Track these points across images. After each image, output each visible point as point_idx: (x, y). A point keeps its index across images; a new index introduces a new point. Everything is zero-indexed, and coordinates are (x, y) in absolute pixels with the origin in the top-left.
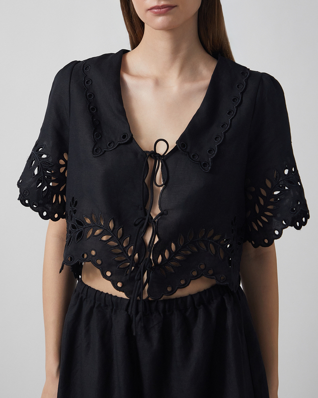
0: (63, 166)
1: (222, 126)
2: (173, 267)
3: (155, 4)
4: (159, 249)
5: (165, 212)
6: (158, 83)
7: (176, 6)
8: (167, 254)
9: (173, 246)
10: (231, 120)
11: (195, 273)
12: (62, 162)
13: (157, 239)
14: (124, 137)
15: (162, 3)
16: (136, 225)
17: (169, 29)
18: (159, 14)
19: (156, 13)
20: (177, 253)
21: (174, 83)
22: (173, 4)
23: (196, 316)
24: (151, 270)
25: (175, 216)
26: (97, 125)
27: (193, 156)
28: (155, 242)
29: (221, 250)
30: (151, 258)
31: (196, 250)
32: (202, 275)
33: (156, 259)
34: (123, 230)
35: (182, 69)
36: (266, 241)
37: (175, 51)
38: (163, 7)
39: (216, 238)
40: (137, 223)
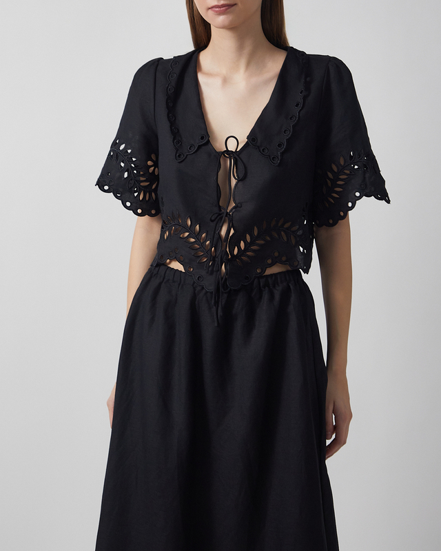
0: (151, 166)
1: (291, 119)
2: (248, 256)
3: (215, 3)
4: (234, 241)
5: (239, 205)
6: (225, 81)
7: (236, 4)
8: (242, 244)
9: (248, 238)
10: (299, 113)
11: (269, 261)
12: (150, 163)
13: (232, 231)
14: (202, 138)
15: (222, 2)
16: (212, 221)
17: (231, 28)
18: (220, 13)
19: (216, 12)
20: (252, 243)
21: (241, 79)
22: (232, 2)
23: (261, 297)
24: (228, 262)
25: (248, 208)
26: (175, 133)
27: (263, 149)
28: (231, 234)
29: (292, 236)
30: (228, 250)
31: (268, 238)
32: (277, 262)
33: (232, 251)
34: (199, 226)
35: (248, 64)
36: (331, 221)
37: (240, 47)
38: (223, 6)
39: (287, 226)
40: (213, 219)
